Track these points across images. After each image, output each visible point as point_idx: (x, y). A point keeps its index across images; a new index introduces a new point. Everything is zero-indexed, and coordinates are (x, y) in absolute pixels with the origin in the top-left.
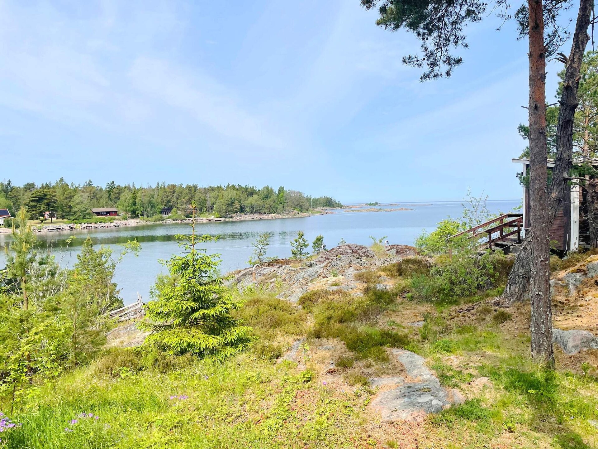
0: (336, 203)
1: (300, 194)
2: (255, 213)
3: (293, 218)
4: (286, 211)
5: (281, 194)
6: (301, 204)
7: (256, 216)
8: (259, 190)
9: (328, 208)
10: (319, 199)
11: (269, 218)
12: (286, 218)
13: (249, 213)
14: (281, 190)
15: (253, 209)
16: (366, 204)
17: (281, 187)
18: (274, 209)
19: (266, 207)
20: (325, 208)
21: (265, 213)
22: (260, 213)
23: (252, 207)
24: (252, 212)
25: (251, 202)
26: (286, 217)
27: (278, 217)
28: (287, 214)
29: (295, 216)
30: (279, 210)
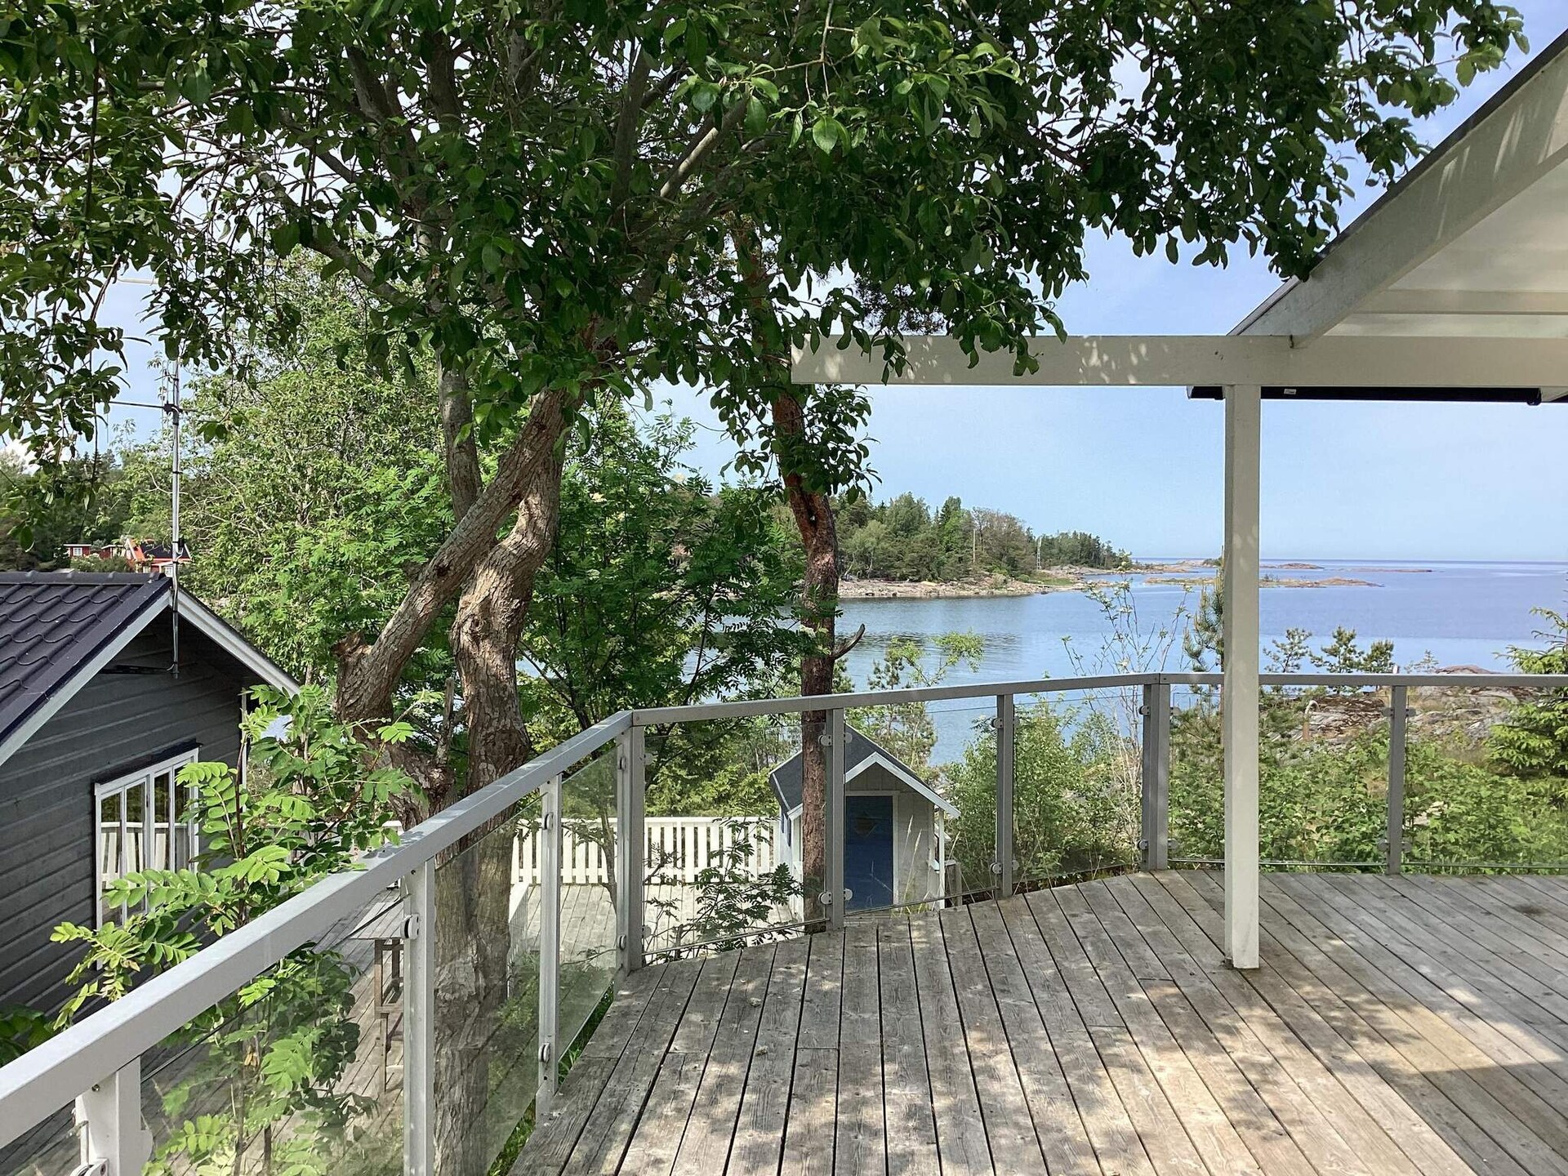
0: (1113, 556)
1: (1011, 521)
2: (874, 576)
3: (993, 597)
4: (967, 573)
5: (953, 521)
6: (1013, 553)
7: (878, 588)
8: (882, 507)
9: (1086, 570)
10: (1057, 539)
11: (918, 595)
12: (968, 597)
13: (855, 578)
14: (950, 509)
15: (868, 563)
16: (1207, 562)
17: (951, 499)
18: (932, 566)
19: (907, 559)
20: (1077, 569)
21: (903, 578)
22: (889, 578)
23: (864, 557)
24: (863, 575)
25: (862, 544)
26: (971, 593)
27: (948, 594)
28: (971, 583)
29: (997, 592)
30: (946, 569)
